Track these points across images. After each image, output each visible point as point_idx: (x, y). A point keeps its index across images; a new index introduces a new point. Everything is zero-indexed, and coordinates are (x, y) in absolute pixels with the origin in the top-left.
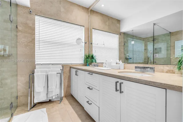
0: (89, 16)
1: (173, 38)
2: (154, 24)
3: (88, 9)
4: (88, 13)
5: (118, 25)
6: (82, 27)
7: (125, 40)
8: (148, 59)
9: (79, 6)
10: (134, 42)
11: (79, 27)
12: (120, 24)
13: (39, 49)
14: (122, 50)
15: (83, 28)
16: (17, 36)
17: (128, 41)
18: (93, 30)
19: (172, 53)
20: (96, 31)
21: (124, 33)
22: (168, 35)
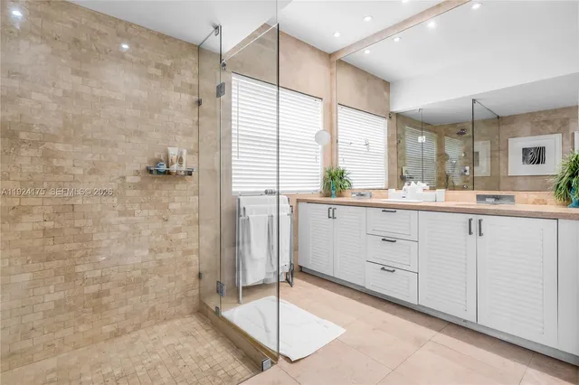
0: (331, 74)
1: (504, 130)
2: (474, 101)
3: (330, 55)
4: (331, 67)
5: (385, 94)
6: (319, 101)
7: (399, 132)
8: (447, 179)
9: (313, 49)
10: (424, 137)
11: (312, 100)
12: (389, 92)
13: (238, 157)
14: (394, 156)
15: (320, 104)
16: (198, 124)
17: (404, 134)
18: (339, 107)
19: (502, 164)
20: (344, 109)
21: (398, 115)
22: (493, 123)
